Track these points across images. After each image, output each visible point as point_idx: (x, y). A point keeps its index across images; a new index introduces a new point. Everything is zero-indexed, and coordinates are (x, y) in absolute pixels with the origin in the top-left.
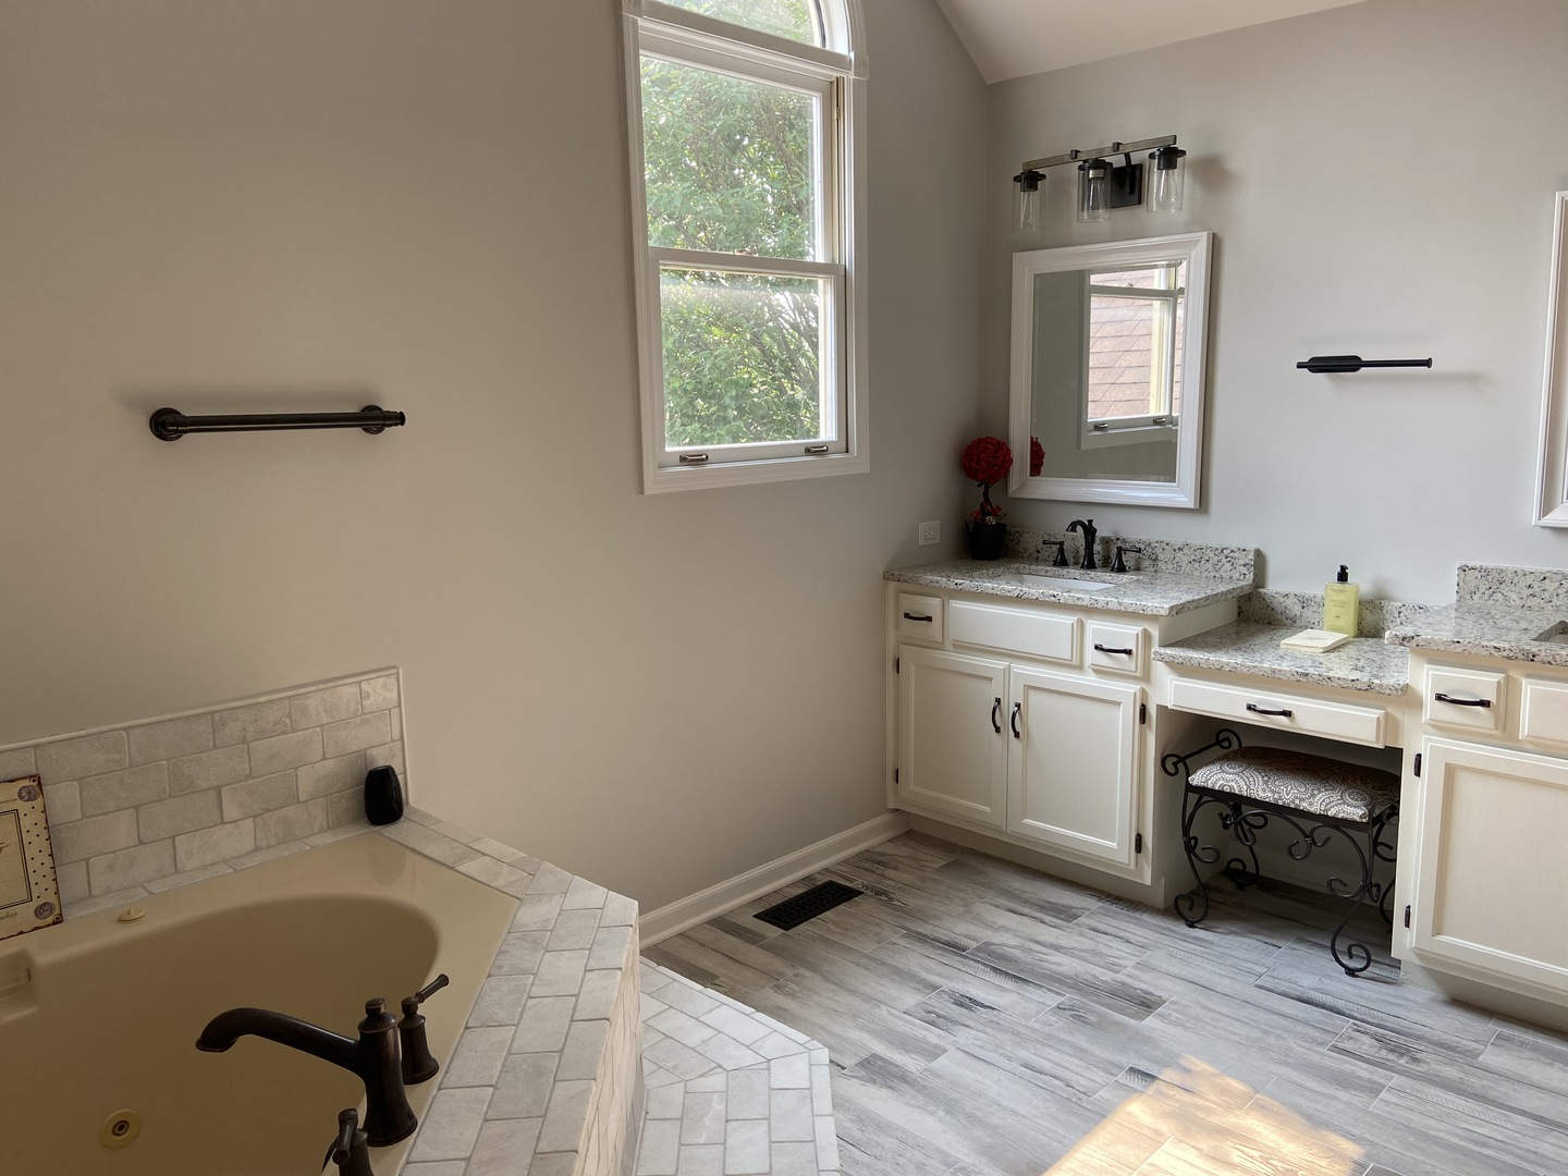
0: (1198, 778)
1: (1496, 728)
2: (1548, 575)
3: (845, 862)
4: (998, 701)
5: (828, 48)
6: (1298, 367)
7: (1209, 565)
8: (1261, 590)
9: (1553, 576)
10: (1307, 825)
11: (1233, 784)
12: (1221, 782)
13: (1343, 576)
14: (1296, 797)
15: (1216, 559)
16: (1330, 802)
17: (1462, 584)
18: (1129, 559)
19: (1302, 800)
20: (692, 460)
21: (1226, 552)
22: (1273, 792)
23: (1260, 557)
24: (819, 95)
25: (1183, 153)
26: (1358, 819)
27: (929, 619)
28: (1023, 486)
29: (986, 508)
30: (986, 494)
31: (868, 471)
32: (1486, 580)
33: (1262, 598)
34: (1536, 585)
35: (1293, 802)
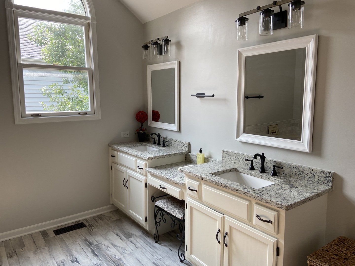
0: (156, 204)
1: (198, 197)
2: (239, 154)
3: (90, 218)
4: (125, 178)
5: (86, 16)
6: (191, 96)
7: (180, 146)
8: (189, 153)
9: (240, 155)
10: (174, 219)
11: (162, 206)
12: (160, 205)
13: (201, 151)
14: (171, 211)
15: (181, 144)
16: (177, 213)
17: (223, 155)
18: (166, 143)
19: (172, 212)
20: (34, 116)
21: (183, 143)
22: (168, 209)
23: (189, 144)
24: (84, 26)
25: (170, 41)
26: (180, 218)
27: (115, 157)
28: (151, 123)
29: (141, 128)
30: (142, 126)
31: (101, 119)
32: (227, 155)
33: (189, 155)
34: (237, 157)
35: (171, 212)
